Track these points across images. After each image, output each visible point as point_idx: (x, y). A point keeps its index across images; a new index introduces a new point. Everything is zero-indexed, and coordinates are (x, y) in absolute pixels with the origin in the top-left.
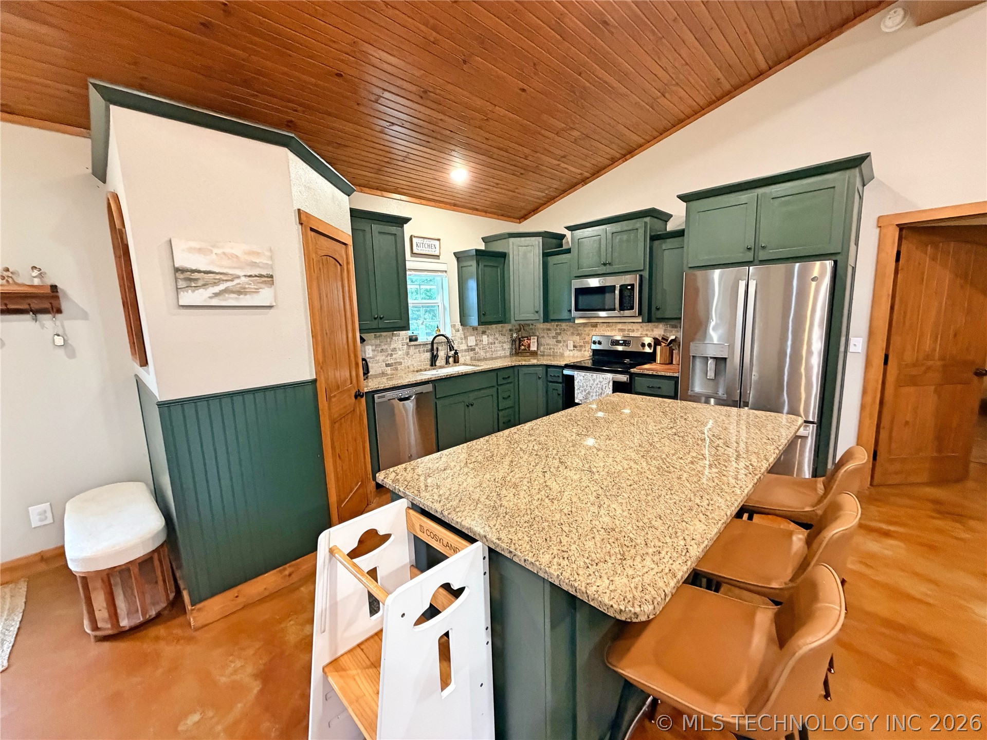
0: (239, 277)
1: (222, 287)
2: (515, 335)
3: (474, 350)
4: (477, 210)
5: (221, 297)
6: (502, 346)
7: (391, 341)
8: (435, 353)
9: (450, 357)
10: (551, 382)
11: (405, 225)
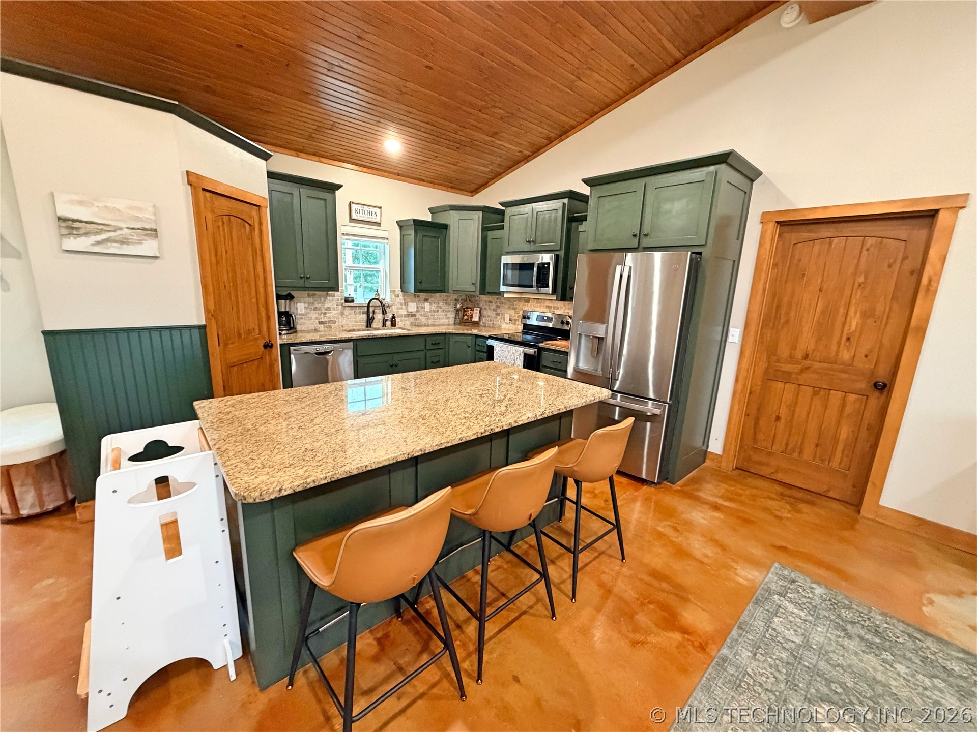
0: (121, 229)
1: (104, 236)
2: (459, 306)
3: (415, 315)
4: (423, 181)
5: (103, 246)
6: (446, 315)
7: (325, 301)
8: (371, 315)
9: (387, 320)
10: (479, 351)
11: (337, 192)
